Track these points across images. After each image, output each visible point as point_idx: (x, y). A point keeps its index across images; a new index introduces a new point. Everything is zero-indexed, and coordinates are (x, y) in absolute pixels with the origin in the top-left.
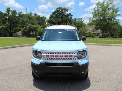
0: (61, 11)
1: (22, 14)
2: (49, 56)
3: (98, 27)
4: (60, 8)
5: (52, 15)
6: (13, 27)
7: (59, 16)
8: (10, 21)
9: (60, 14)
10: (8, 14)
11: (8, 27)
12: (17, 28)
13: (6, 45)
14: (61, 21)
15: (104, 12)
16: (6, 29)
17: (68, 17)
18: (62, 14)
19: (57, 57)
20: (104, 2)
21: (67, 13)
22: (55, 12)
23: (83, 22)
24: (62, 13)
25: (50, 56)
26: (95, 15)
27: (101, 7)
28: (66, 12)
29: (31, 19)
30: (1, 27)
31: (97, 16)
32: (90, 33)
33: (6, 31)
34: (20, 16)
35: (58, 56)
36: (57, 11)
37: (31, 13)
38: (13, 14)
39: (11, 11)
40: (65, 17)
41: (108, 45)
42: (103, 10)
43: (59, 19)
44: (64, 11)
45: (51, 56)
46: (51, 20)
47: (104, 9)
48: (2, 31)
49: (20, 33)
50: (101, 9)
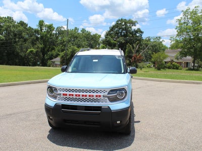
0: (123, 25)
1: (63, 29)
2: (66, 95)
3: (185, 51)
4: (122, 19)
5: (110, 31)
6: (48, 51)
7: (121, 33)
8: (43, 42)
9: (123, 30)
10: (41, 30)
11: (40, 50)
12: (54, 53)
13: (29, 79)
14: (123, 41)
15: (196, 25)
16: (37, 54)
17: (135, 34)
18: (126, 30)
19: (78, 97)
20: (197, 8)
21: (134, 28)
22: (114, 26)
23: (163, 43)
24: (125, 28)
25: (68, 95)
26: (180, 31)
27: (190, 18)
28: (132, 27)
29: (77, 37)
30: (29, 50)
31: (185, 33)
32: (172, 61)
33: (37, 57)
34: (59, 34)
35: (79, 95)
36: (117, 25)
37: (76, 28)
38: (48, 31)
39: (45, 26)
40: (131, 35)
41: (194, 83)
42: (195, 23)
43: (121, 38)
44: (128, 25)
45: (70, 95)
46: (108, 39)
47: (196, 20)
48: (30, 57)
49: (57, 60)
50: (191, 21)
